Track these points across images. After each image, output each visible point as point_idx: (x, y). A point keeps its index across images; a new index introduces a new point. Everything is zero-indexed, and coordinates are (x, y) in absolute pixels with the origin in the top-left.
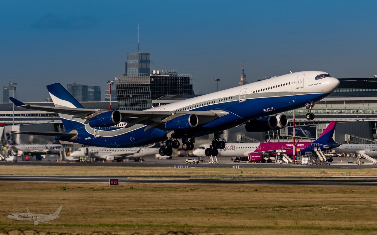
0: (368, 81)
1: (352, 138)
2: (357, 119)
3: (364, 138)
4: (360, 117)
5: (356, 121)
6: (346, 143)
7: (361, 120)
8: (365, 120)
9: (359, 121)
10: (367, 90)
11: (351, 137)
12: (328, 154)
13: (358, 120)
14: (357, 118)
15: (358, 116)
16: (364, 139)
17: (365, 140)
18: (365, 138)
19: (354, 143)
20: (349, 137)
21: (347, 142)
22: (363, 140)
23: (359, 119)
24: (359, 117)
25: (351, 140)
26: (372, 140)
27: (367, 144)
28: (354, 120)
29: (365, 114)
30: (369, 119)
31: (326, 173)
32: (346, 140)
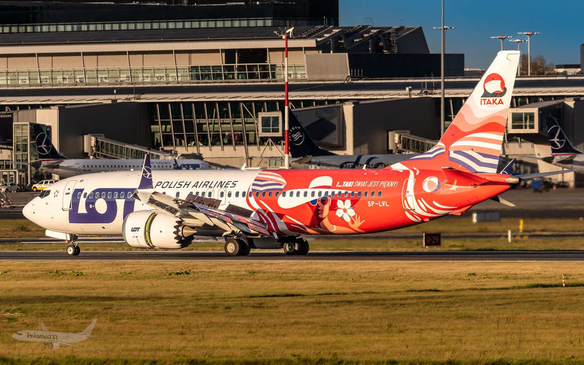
0: (142, 4)
1: (100, 144)
2: (113, 97)
3: (129, 143)
4: (121, 91)
5: (110, 102)
6: (85, 156)
7: (121, 98)
8: (133, 100)
9: (118, 101)
10: (139, 26)
11: (97, 142)
12: (42, 183)
13: (116, 100)
14: (113, 94)
15: (115, 91)
16: (130, 147)
17: (132, 150)
18: (132, 143)
19: (105, 157)
20: (93, 143)
21: (87, 154)
22: (127, 149)
23: (118, 97)
24: (118, 93)
25: (98, 150)
26: (149, 149)
27: (136, 158)
28: (105, 100)
29: (133, 86)
30: (143, 96)
31: (29, 231)
32: (86, 151)
